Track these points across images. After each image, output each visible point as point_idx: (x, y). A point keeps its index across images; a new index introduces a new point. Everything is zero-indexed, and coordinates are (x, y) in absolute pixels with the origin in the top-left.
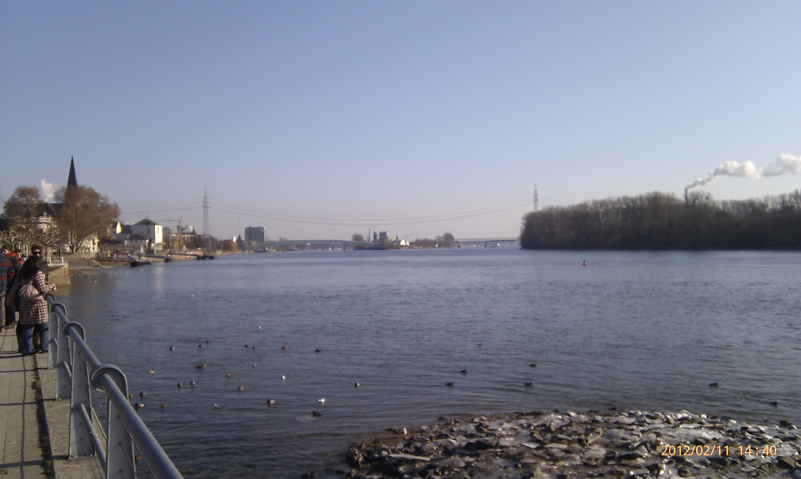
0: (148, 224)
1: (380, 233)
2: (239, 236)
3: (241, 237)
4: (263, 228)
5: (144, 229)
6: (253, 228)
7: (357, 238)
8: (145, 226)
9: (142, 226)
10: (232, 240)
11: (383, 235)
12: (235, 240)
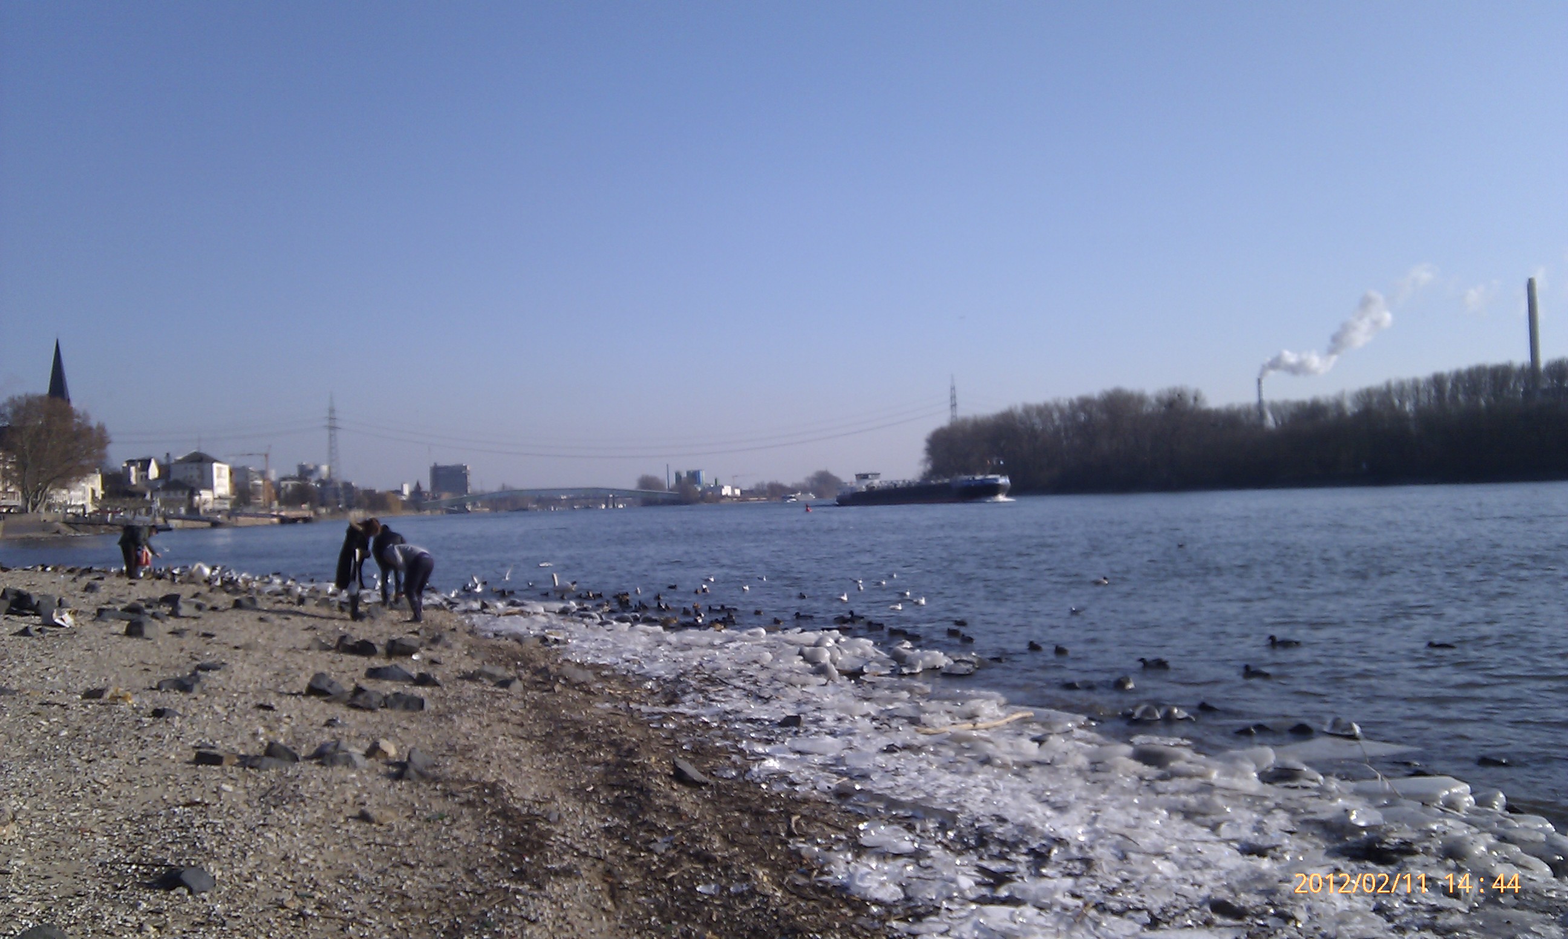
0: (201, 461)
1: (688, 473)
2: (418, 484)
3: (422, 485)
4: (466, 467)
5: (193, 472)
6: (446, 468)
7: (647, 483)
8: (195, 465)
9: (190, 465)
10: (400, 492)
11: (694, 476)
12: (407, 490)
